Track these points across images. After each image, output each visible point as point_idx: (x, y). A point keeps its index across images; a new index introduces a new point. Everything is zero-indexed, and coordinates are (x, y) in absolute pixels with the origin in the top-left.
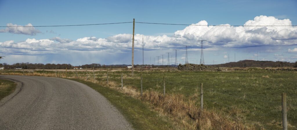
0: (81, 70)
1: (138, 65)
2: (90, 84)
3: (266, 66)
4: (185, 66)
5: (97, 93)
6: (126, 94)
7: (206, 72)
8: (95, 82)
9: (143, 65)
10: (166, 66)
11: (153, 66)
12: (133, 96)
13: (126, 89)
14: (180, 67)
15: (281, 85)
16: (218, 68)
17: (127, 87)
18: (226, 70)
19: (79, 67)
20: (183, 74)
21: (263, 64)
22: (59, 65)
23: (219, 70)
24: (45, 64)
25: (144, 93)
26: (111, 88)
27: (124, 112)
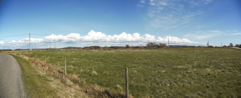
0: (14, 51)
1: (34, 49)
2: (14, 56)
3: (75, 49)
4: (49, 49)
5: (15, 59)
6: (25, 59)
7: (55, 51)
8: (16, 55)
9: (35, 49)
10: (43, 49)
11: (39, 49)
12: (26, 60)
13: (25, 57)
14: (47, 49)
15: (76, 54)
16: (59, 49)
17: (26, 57)
18: (62, 50)
19: (14, 50)
20: (47, 52)
21: (74, 48)
22: (7, 50)
23: (60, 50)
24: (3, 49)
25: (30, 59)
26: (20, 57)
27: (20, 65)
